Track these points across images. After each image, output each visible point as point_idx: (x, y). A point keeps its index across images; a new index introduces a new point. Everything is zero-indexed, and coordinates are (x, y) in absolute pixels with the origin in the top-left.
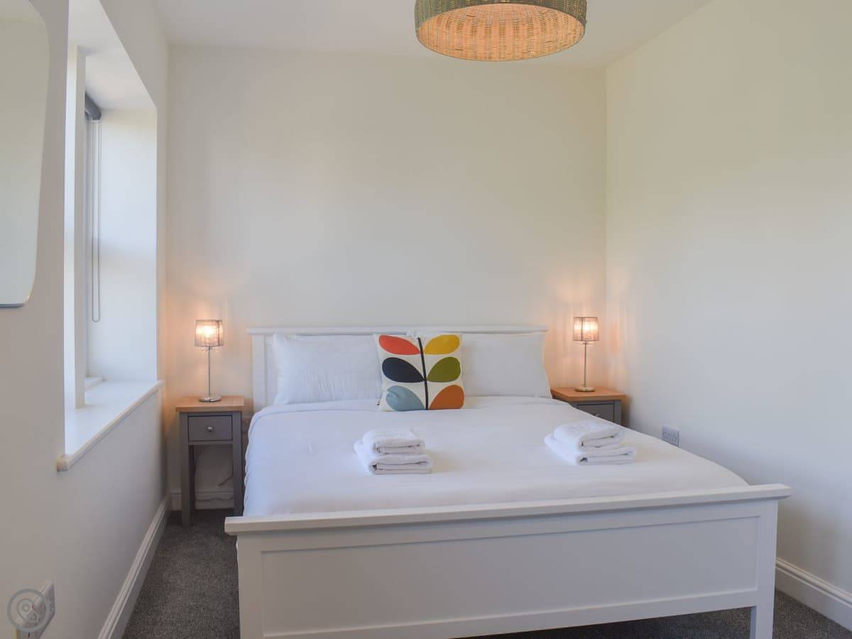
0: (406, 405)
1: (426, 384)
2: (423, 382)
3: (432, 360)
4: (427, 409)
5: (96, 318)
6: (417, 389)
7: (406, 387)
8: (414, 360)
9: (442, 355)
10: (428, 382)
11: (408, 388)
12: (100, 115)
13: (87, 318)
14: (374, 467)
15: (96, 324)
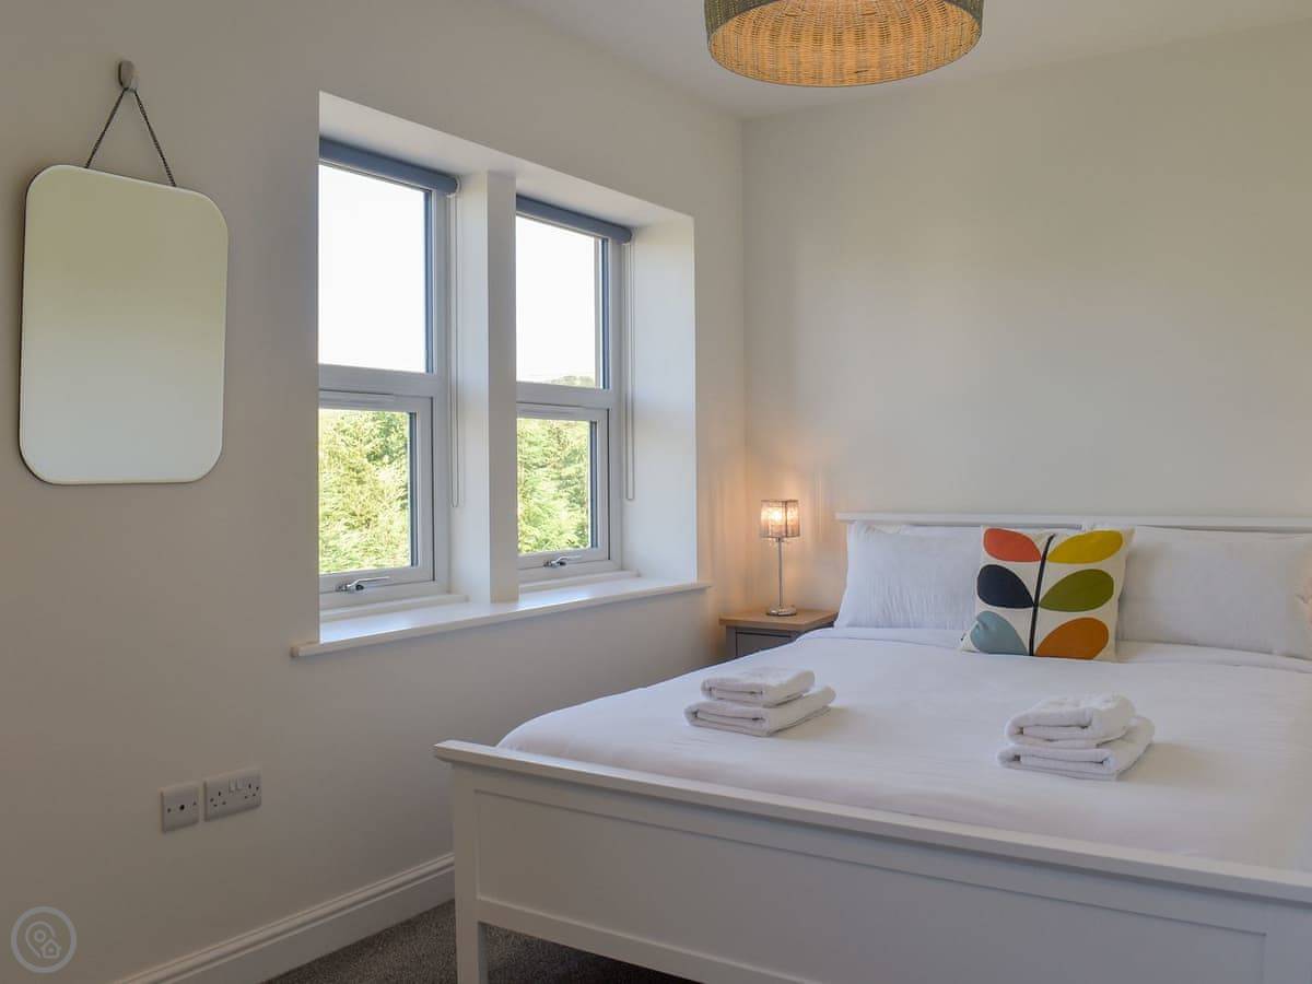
0: (995, 642)
1: (1035, 612)
2: (1032, 609)
3: (1056, 573)
4: (1031, 654)
5: (630, 496)
6: (1019, 619)
7: (1002, 615)
8: (1026, 572)
9: (1077, 565)
10: (1039, 609)
11: (1006, 617)
12: (631, 235)
13: (621, 497)
14: (695, 715)
15: (629, 503)
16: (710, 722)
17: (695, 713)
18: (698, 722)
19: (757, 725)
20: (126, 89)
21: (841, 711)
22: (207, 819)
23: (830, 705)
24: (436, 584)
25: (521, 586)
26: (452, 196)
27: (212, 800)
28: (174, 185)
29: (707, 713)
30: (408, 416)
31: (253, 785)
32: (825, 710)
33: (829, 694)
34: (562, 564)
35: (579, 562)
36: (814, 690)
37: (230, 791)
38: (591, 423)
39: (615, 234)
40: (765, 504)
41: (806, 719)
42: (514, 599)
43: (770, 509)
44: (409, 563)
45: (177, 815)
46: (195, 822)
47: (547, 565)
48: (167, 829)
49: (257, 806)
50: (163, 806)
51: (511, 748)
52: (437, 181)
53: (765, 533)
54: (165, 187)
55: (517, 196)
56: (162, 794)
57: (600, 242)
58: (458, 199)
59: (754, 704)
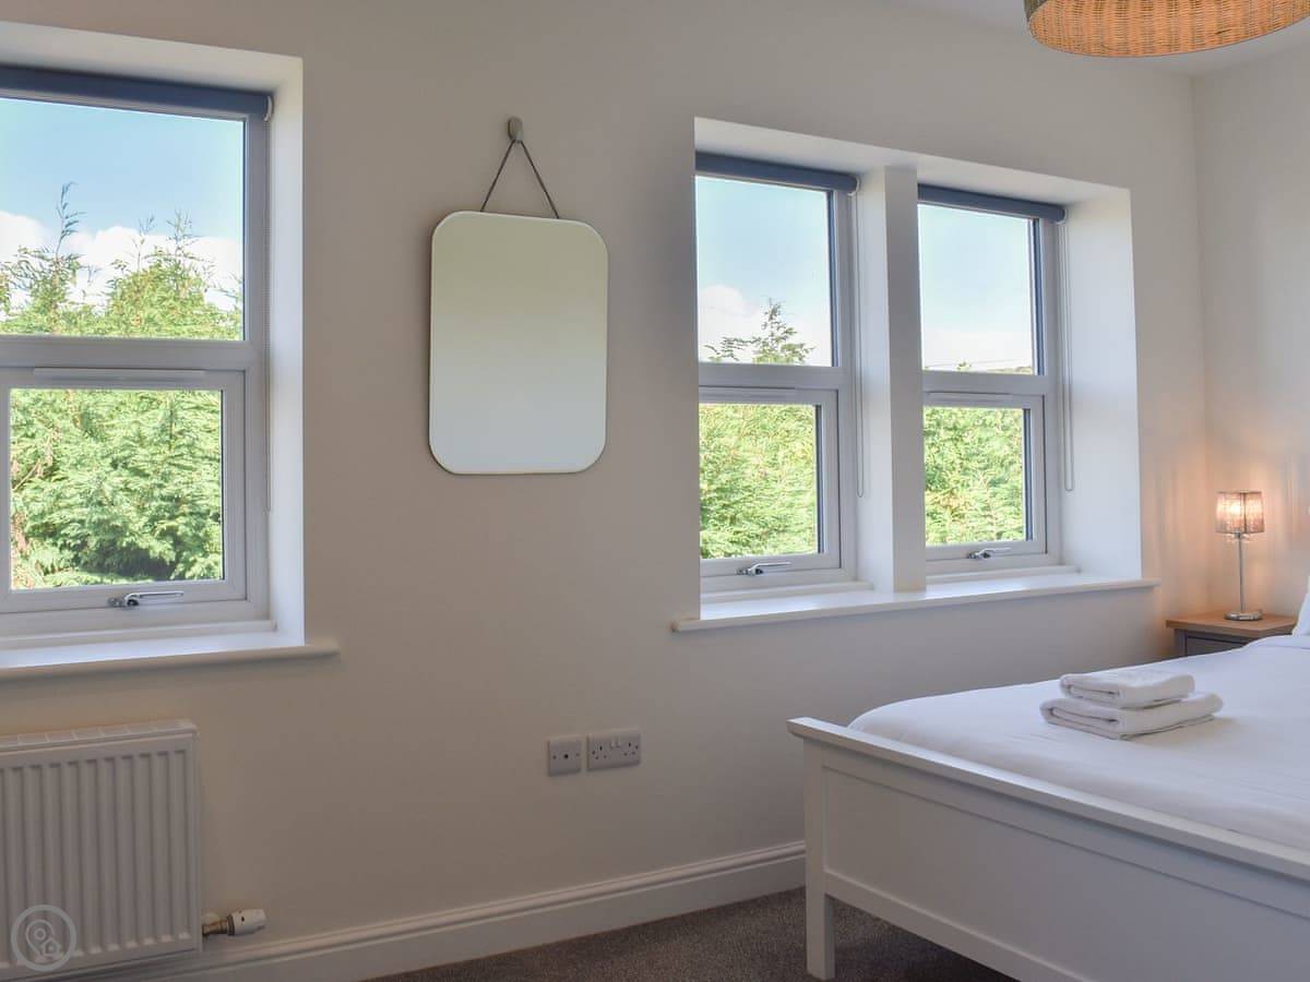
5: (1069, 485)
12: (1064, 214)
13: (1059, 485)
14: (1050, 711)
15: (1070, 494)
16: (1067, 720)
17: (1051, 710)
18: (1054, 720)
19: (1110, 727)
20: (514, 142)
21: (1227, 722)
22: (590, 769)
23: (1216, 715)
24: (842, 571)
25: (928, 577)
26: (852, 194)
27: (594, 753)
28: (558, 218)
29: (1061, 710)
30: (814, 409)
31: (633, 744)
32: (1207, 718)
33: (1214, 702)
34: (986, 555)
35: (1007, 554)
36: (1192, 697)
37: (612, 748)
38: (1025, 410)
39: (1047, 213)
40: (1222, 496)
41: (1179, 725)
42: (922, 589)
43: (1228, 502)
44: (815, 550)
45: (561, 763)
46: (577, 771)
47: (970, 556)
48: (553, 773)
49: (637, 763)
50: (549, 752)
51: (858, 729)
52: (838, 182)
53: (1222, 528)
54: (551, 220)
55: (919, 185)
56: (549, 743)
57: (1031, 222)
58: (858, 197)
59: (1111, 704)
